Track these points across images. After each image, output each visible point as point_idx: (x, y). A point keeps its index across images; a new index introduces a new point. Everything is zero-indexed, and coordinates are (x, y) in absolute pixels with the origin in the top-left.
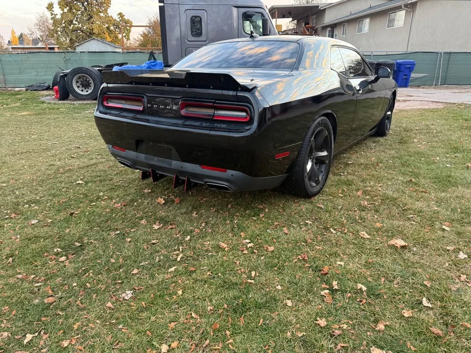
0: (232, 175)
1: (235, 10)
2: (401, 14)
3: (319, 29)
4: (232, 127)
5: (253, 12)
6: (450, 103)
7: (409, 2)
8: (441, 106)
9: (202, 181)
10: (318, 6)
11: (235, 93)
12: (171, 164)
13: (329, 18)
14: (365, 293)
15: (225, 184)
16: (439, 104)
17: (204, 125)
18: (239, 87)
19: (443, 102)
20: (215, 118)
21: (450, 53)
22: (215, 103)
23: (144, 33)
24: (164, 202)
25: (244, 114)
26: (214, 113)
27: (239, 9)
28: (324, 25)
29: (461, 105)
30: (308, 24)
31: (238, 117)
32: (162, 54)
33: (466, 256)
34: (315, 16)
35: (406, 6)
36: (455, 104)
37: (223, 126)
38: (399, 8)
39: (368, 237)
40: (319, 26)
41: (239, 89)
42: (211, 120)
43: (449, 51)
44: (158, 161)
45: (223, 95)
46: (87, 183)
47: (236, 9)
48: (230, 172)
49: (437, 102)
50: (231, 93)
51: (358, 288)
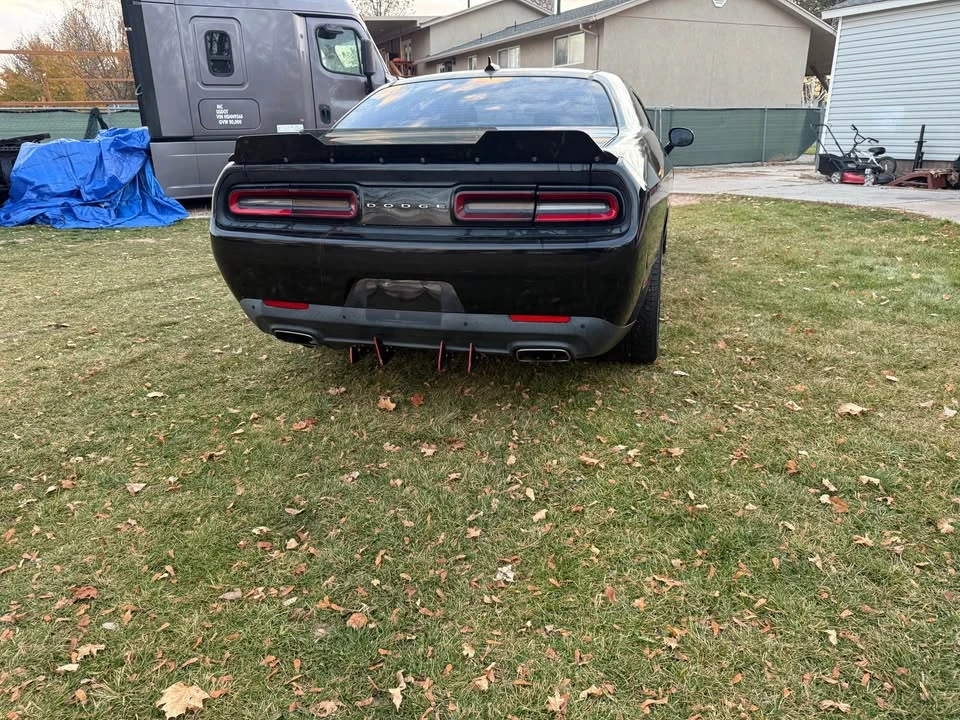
0: (583, 326)
1: (299, 22)
2: (578, 41)
3: (420, 68)
4: (580, 232)
5: (338, 26)
6: (706, 195)
7: (591, 20)
8: (695, 201)
9: (505, 348)
10: (415, 22)
11: (586, 167)
12: (438, 322)
13: (438, 45)
14: (880, 487)
15: (560, 346)
16: (688, 198)
17: (518, 234)
18: (597, 155)
19: (693, 195)
20: (537, 220)
21: (672, 110)
22: (537, 189)
23: (8, 71)
24: (394, 406)
25: (601, 207)
26: (535, 210)
27: (308, 19)
28: (428, 59)
29: (723, 196)
30: (398, 56)
31: (589, 214)
32: (139, 114)
33: (955, 412)
34: (409, 41)
35: (586, 26)
36: (713, 195)
37: (562, 233)
38: (574, 29)
39: (799, 408)
40: (420, 61)
41: (597, 159)
42: (533, 224)
43: (669, 107)
44: (402, 318)
45: (559, 172)
46: (173, 394)
47: (303, 18)
48: (577, 322)
49: (683, 194)
50: (577, 168)
51: (865, 482)
